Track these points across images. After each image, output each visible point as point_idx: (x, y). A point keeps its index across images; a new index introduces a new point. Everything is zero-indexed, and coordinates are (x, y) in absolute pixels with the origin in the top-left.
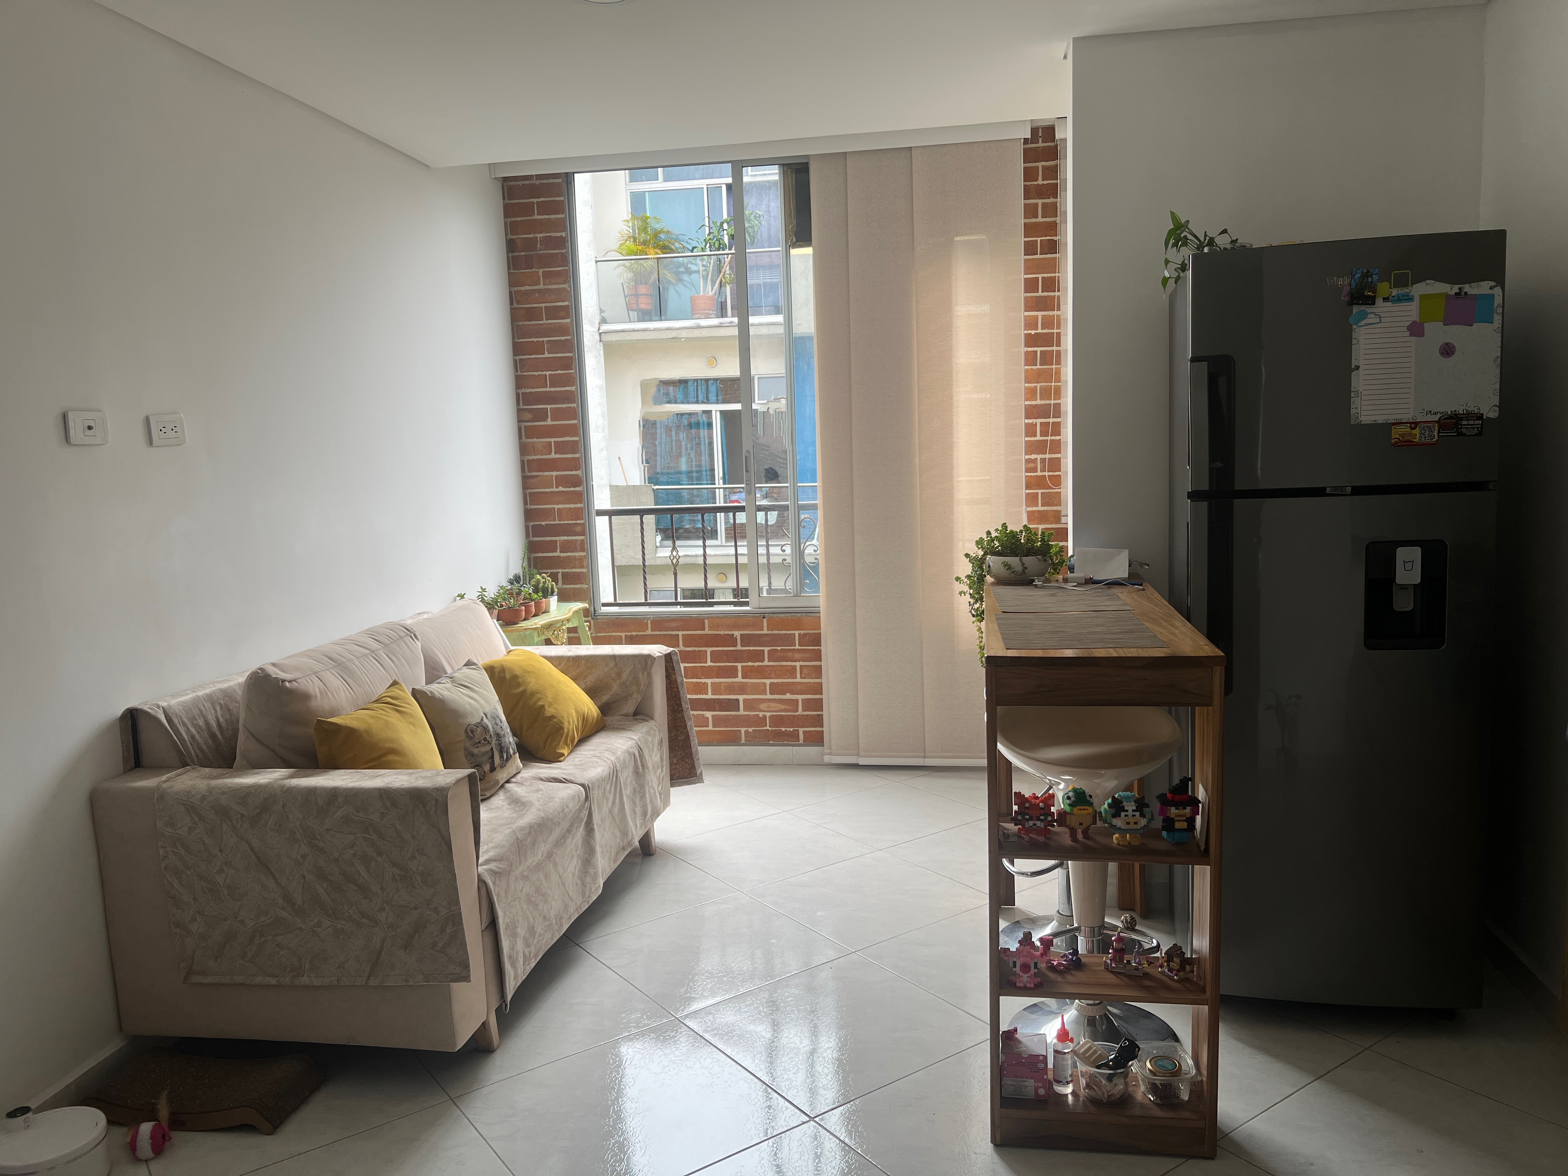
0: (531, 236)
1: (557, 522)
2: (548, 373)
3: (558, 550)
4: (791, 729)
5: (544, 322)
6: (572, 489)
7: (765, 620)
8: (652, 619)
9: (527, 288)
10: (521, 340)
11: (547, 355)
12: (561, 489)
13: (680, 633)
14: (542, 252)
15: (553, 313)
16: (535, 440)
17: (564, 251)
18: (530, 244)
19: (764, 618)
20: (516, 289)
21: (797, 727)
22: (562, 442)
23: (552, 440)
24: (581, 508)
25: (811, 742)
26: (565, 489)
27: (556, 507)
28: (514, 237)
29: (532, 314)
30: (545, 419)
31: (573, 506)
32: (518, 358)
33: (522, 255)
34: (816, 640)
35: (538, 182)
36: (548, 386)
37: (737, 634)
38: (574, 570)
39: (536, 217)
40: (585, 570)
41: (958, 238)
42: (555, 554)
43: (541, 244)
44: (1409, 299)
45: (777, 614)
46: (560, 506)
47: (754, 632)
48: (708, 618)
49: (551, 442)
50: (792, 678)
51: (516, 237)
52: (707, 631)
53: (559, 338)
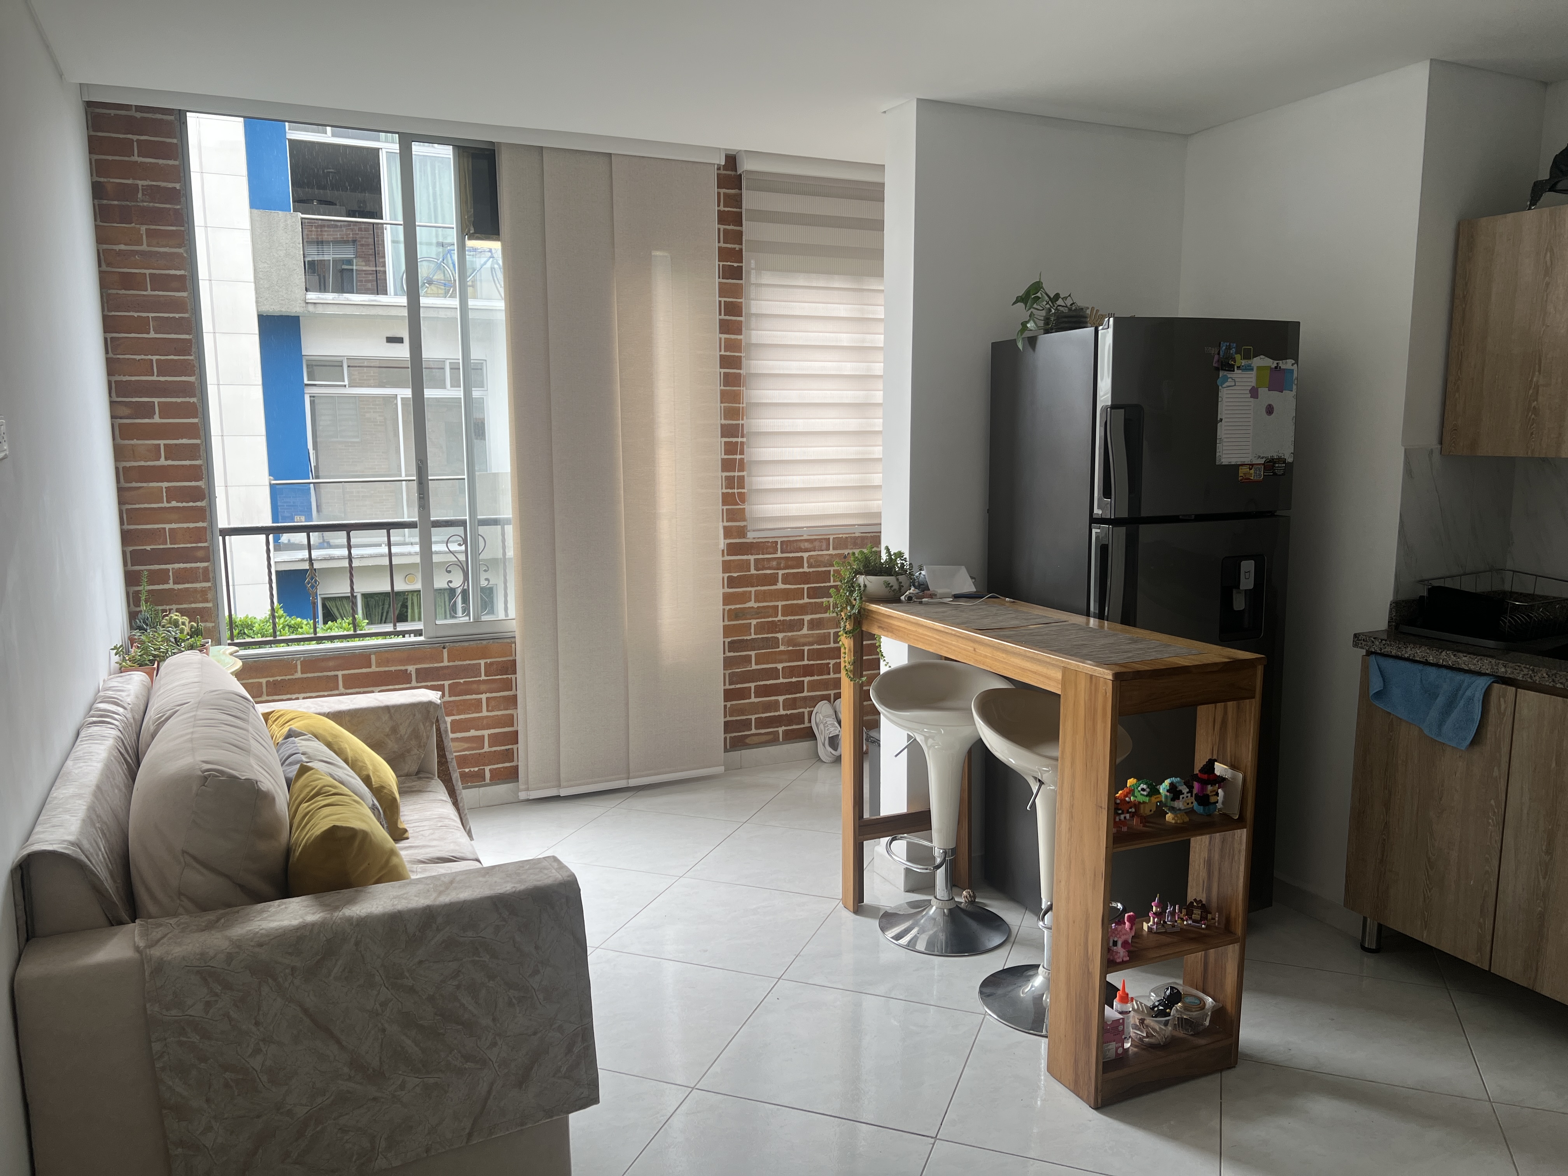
0: (129, 182)
1: (169, 546)
2: (155, 358)
3: (171, 581)
4: (476, 769)
5: (149, 292)
6: (191, 504)
7: (445, 651)
8: (302, 659)
9: (123, 247)
10: (113, 313)
11: (152, 335)
12: (174, 504)
13: (340, 673)
14: (145, 204)
15: (160, 282)
16: (135, 442)
17: (178, 207)
18: (129, 192)
19: (444, 648)
20: (105, 246)
21: (483, 766)
22: (176, 445)
23: (162, 442)
24: (205, 528)
25: (499, 779)
26: (180, 505)
27: (167, 526)
28: (102, 180)
29: (128, 281)
30: (151, 416)
31: (192, 525)
32: (109, 335)
33: (115, 205)
34: (510, 667)
35: (139, 115)
36: (156, 374)
37: (411, 669)
38: (193, 605)
39: (136, 158)
40: (210, 605)
41: (658, 253)
42: (166, 586)
43: (143, 194)
44: (1249, 368)
45: (459, 643)
46: (173, 526)
47: (432, 665)
48: (375, 653)
49: (159, 445)
50: (477, 713)
51: (105, 180)
52: (374, 668)
53: (171, 315)
